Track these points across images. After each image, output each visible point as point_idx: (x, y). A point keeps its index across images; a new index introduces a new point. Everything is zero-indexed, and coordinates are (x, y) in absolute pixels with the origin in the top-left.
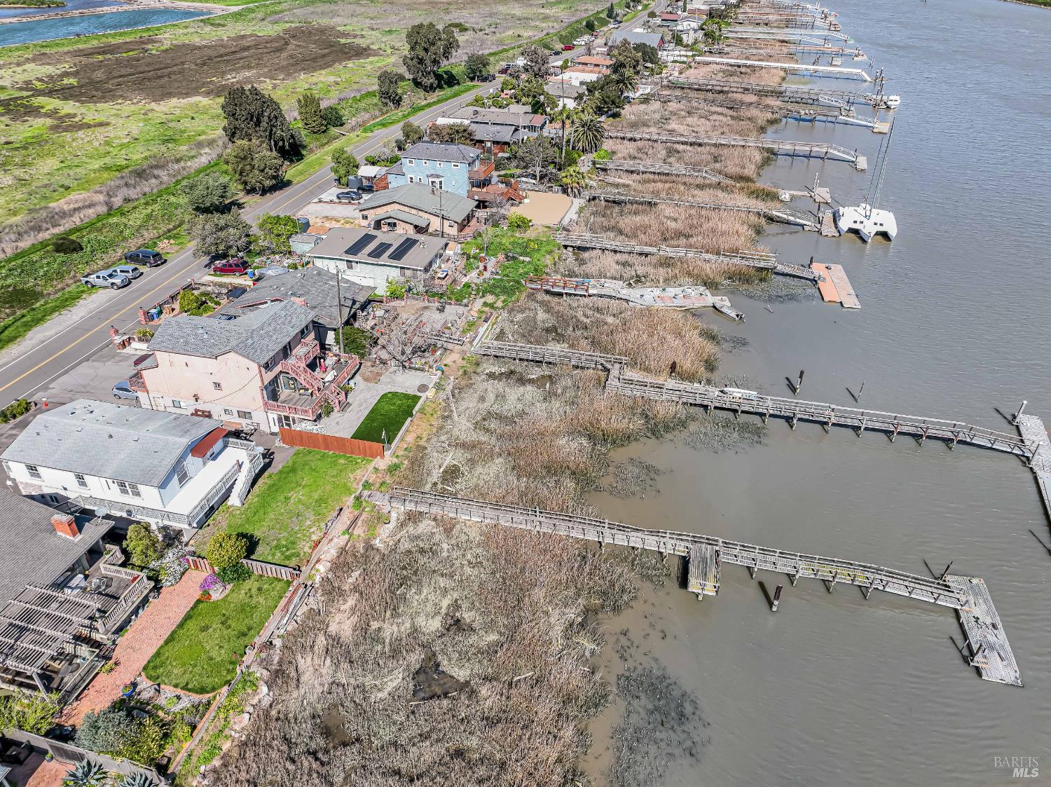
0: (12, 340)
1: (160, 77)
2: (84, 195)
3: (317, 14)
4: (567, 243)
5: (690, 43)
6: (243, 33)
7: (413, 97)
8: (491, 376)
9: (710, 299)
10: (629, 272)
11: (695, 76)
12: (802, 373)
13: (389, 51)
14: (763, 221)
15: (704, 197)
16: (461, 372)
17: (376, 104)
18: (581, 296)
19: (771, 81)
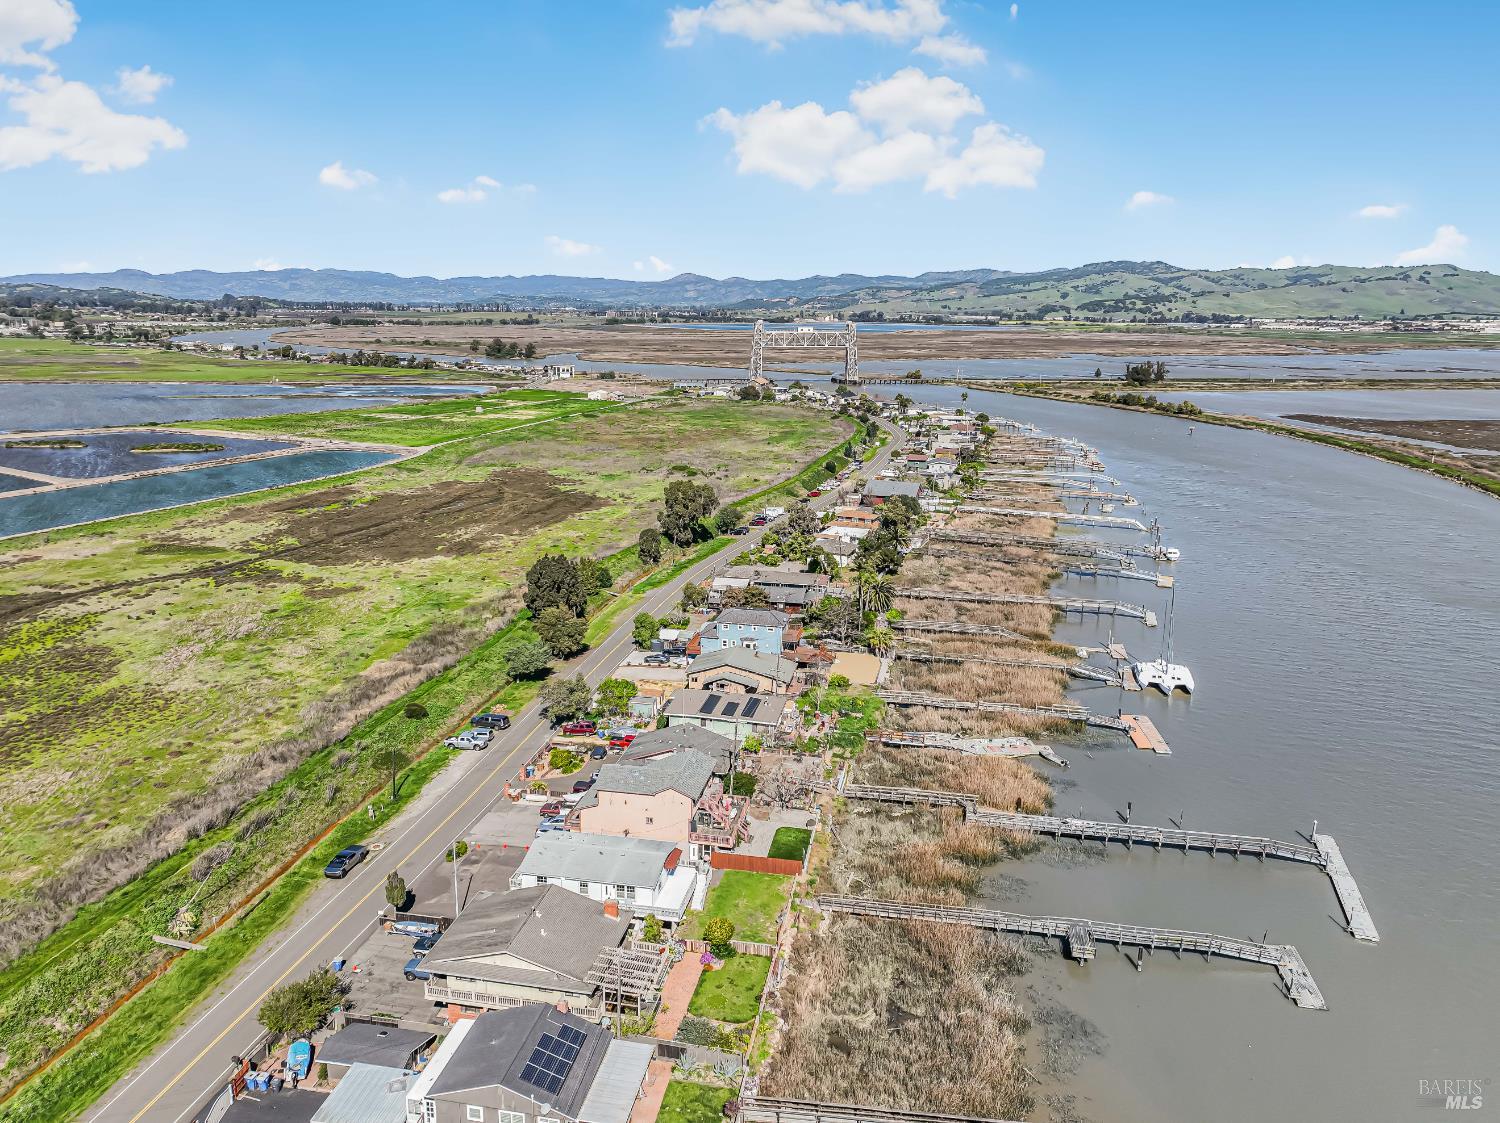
0: (412, 795)
1: (384, 534)
2: (385, 663)
3: (517, 454)
4: (891, 700)
5: (946, 488)
6: (444, 479)
7: (670, 554)
8: (860, 814)
9: (1034, 749)
10: (954, 726)
11: (961, 526)
12: (1130, 804)
13: (620, 500)
14: (1067, 677)
15: (1007, 654)
16: (835, 811)
17: (637, 563)
18: (918, 747)
19: (1043, 533)
